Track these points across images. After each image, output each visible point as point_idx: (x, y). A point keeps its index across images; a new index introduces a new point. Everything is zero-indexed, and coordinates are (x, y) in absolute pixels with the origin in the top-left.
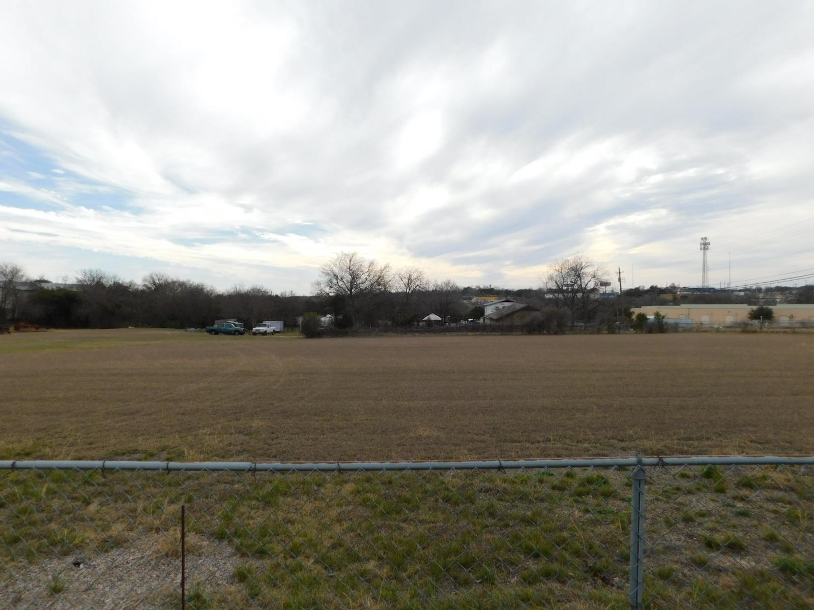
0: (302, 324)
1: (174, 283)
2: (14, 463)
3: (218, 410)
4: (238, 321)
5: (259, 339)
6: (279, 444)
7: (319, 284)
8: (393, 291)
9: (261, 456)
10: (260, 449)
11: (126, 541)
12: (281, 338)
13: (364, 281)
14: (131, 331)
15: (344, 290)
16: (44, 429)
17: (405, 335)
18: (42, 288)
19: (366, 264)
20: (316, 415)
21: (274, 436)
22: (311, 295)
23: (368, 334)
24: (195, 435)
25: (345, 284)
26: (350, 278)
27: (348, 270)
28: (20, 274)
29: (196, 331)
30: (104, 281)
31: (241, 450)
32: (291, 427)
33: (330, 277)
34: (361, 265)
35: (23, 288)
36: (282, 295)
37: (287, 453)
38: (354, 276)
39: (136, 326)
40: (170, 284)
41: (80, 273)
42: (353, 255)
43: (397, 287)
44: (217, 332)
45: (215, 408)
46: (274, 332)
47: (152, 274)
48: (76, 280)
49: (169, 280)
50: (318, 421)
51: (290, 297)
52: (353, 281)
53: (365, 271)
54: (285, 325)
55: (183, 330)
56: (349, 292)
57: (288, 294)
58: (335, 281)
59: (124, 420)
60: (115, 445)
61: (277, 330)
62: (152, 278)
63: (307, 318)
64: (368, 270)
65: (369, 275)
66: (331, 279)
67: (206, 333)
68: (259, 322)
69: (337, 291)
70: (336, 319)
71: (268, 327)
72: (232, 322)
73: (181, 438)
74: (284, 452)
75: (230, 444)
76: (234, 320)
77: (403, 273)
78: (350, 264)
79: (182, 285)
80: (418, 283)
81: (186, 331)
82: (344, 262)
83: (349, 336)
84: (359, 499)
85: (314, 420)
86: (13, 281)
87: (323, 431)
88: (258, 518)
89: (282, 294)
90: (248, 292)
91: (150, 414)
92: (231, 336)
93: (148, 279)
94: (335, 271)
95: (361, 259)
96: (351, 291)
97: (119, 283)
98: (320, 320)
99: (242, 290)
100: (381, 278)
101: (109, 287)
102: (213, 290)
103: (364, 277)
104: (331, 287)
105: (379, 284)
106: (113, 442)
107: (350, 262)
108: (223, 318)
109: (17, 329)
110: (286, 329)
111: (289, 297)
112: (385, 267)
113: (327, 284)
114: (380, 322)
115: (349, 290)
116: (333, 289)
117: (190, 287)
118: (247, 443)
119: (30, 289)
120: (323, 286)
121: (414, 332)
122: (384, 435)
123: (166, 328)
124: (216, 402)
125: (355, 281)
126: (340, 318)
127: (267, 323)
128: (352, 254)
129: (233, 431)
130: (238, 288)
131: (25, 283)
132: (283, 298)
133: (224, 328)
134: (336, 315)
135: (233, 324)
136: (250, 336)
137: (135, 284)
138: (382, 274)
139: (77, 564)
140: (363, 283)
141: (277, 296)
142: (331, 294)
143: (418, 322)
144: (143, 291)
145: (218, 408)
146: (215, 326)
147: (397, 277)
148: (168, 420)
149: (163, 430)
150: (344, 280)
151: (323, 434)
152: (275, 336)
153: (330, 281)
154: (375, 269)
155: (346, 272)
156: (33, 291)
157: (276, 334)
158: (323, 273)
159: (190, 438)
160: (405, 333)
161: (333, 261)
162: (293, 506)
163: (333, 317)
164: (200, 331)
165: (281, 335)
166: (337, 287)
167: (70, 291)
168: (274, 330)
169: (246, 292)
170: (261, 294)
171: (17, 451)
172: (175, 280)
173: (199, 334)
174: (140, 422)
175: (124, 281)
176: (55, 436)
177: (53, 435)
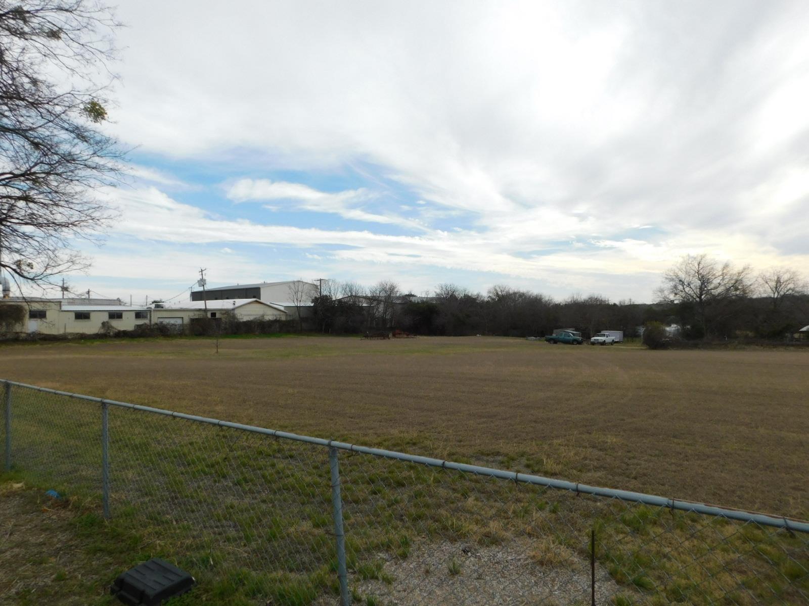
0: (643, 334)
1: (515, 294)
2: (444, 462)
3: (568, 421)
4: (576, 331)
5: (598, 349)
6: (638, 464)
7: (662, 291)
8: (755, 297)
9: (620, 475)
10: (618, 467)
11: (503, 540)
12: (621, 348)
13: (717, 286)
14: (479, 339)
15: (692, 297)
16: (423, 423)
17: (775, 349)
18: (411, 301)
19: (719, 267)
20: (675, 437)
21: (630, 455)
22: (652, 303)
23: (724, 346)
24: (549, 445)
25: (693, 290)
26: (698, 283)
27: (697, 274)
28: (396, 290)
29: (536, 340)
30: (456, 294)
31: (598, 466)
32: (648, 447)
33: (674, 283)
34: (712, 268)
35: (398, 302)
36: (620, 304)
37: (649, 476)
38: (703, 281)
39: (483, 334)
40: (511, 295)
41: (438, 288)
42: (703, 257)
43: (762, 291)
44: (555, 341)
45: (565, 419)
46: (613, 342)
47: (495, 286)
48: (435, 294)
49: (511, 292)
50: (679, 444)
51: (629, 305)
52: (703, 286)
53: (717, 274)
54: (625, 335)
55: (524, 338)
56: (698, 299)
57: (627, 303)
58: (680, 287)
59: (484, 422)
60: (480, 445)
61: (616, 340)
62: (496, 290)
63: (650, 328)
64: (720, 273)
65: (723, 279)
66: (676, 285)
67: (546, 342)
68: (597, 332)
69: (684, 298)
70: (683, 329)
71: (607, 337)
72: (571, 331)
73: (537, 445)
74: (645, 475)
75: (585, 458)
76: (571, 329)
77: (768, 275)
78: (699, 267)
79: (522, 295)
80: (791, 286)
81: (527, 339)
82: (691, 265)
83: (699, 348)
84: (748, 546)
85: (674, 442)
86: (390, 296)
87: (687, 456)
88: (629, 545)
89: (620, 302)
90: (585, 301)
91: (505, 419)
92: (569, 346)
93: (492, 290)
94: (680, 276)
95: (713, 261)
96: (700, 297)
97: (468, 295)
98: (664, 331)
99: (579, 300)
100: (738, 282)
101: (460, 300)
102: (551, 300)
103: (716, 282)
104: (676, 294)
105: (737, 289)
106: (478, 441)
107: (699, 265)
108: (561, 327)
109: (394, 335)
110: (626, 339)
111: (627, 306)
112: (744, 269)
113: (671, 291)
114: (738, 332)
115: (698, 297)
116: (678, 295)
117: (530, 297)
118: (603, 459)
119: (403, 302)
120: (666, 293)
121: (788, 345)
122: (768, 472)
123: (508, 336)
124: (565, 412)
125: (706, 287)
126: (688, 328)
127: (606, 333)
128: (701, 256)
129: (587, 444)
130: (575, 297)
131: (398, 298)
132: (622, 306)
133: (563, 337)
134: (684, 324)
135: (571, 333)
136: (589, 346)
137: (482, 296)
138: (740, 277)
139: (465, 551)
140: (715, 288)
141: (615, 305)
142: (676, 302)
143: (793, 333)
144: (488, 302)
145: (568, 419)
146: (554, 335)
147: (761, 281)
148: (523, 427)
149: (519, 436)
150: (692, 286)
151: (687, 460)
152: (615, 346)
153: (675, 287)
154: (731, 272)
155: (693, 277)
156: (403, 304)
157: (615, 344)
158: (666, 278)
159: (546, 447)
160: (775, 346)
161: (678, 265)
162: (667, 539)
163: (679, 327)
164: (539, 340)
165: (621, 346)
166: (683, 294)
167: (431, 303)
168: (613, 340)
169: (583, 301)
170: (598, 303)
171: (407, 440)
172: (516, 291)
173: (538, 342)
174: (498, 425)
175: (473, 293)
176: (431, 431)
177: (430, 430)
